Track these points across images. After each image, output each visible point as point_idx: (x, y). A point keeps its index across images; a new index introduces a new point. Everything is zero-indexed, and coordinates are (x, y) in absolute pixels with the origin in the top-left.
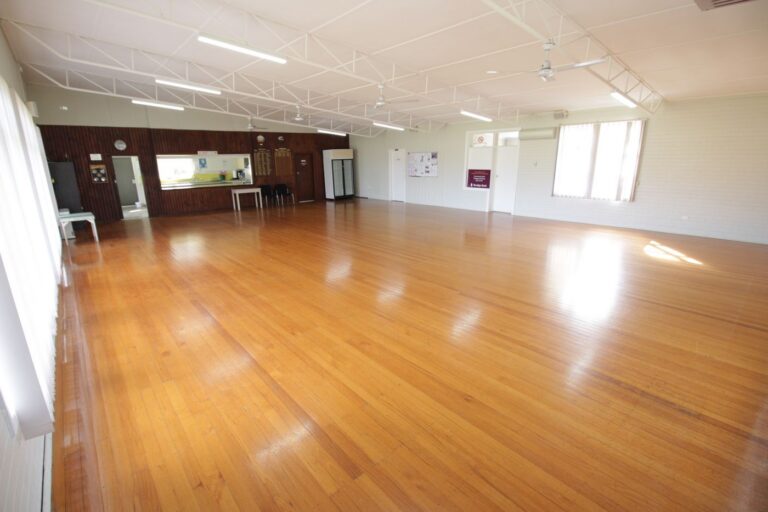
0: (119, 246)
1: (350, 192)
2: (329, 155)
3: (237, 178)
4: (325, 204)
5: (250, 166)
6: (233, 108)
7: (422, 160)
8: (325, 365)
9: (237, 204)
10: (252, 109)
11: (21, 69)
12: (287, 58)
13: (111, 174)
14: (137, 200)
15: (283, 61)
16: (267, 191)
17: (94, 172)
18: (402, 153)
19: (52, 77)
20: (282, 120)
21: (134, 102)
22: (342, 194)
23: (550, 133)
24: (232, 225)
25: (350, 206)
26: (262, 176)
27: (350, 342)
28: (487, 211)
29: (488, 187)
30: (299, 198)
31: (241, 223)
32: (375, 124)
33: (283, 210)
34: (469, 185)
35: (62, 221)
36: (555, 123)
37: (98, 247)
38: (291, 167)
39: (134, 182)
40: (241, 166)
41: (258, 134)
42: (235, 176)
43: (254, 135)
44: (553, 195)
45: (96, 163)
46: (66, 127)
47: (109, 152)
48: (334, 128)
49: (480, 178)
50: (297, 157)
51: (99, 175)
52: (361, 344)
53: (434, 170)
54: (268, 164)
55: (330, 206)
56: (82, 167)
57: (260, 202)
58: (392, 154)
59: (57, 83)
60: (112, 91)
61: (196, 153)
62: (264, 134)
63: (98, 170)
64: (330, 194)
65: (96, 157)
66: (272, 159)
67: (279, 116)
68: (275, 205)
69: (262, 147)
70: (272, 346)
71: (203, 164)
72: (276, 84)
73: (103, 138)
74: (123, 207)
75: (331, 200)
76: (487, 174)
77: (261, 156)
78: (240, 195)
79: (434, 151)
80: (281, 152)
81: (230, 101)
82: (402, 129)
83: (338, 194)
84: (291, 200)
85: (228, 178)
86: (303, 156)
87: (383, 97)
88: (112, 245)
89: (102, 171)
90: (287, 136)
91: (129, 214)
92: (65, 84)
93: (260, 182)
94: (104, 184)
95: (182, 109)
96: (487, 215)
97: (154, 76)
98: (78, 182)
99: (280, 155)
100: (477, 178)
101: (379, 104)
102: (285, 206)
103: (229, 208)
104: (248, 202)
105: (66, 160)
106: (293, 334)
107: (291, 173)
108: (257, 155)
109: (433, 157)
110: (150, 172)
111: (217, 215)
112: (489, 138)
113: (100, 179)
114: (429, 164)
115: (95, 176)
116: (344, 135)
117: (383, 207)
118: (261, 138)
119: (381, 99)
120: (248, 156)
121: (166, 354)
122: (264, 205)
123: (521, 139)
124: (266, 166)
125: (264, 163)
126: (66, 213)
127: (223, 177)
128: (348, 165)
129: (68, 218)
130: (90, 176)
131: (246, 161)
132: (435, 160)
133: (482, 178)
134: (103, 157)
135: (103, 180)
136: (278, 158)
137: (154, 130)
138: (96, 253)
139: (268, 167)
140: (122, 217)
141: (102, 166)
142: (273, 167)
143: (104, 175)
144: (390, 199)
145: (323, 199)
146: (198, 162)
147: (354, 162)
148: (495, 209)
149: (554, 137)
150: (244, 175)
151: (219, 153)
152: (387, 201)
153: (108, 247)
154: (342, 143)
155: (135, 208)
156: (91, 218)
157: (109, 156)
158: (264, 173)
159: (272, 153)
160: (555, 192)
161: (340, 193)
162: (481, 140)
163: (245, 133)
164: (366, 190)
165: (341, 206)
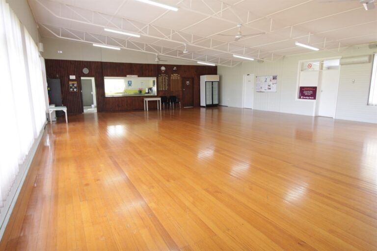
0: (78, 126)
1: (216, 102)
2: (204, 79)
3: (148, 93)
4: (200, 109)
5: (156, 85)
6: (148, 49)
7: (266, 81)
8: (187, 204)
9: (146, 106)
10: (159, 49)
11: (38, 27)
12: (179, 8)
13: (80, 87)
14: (93, 104)
15: (176, 10)
16: (164, 100)
17: (71, 85)
18: (252, 76)
19: (53, 31)
20: (177, 56)
21: (94, 45)
22: (211, 103)
23: (366, 59)
24: (143, 119)
25: (216, 111)
26: (163, 91)
27: (207, 190)
28: (314, 115)
29: (315, 98)
30: (184, 105)
31: (148, 117)
32: (234, 56)
33: (173, 111)
34: (300, 98)
35: (50, 110)
36: (370, 52)
37: (67, 126)
38: (180, 85)
39: (92, 93)
40: (151, 85)
41: (162, 65)
42: (147, 92)
43: (159, 66)
44: (368, 104)
45: (73, 80)
46: (59, 60)
47: (80, 74)
48: (208, 61)
49: (308, 93)
50: (184, 79)
51: (73, 87)
52: (215, 192)
53: (274, 88)
54: (167, 83)
55: (203, 110)
56: (65, 83)
57: (160, 106)
58: (245, 77)
59: (55, 34)
60: (83, 39)
61: (126, 76)
62: (165, 66)
63: (73, 84)
64: (203, 103)
65: (73, 77)
66: (169, 80)
67: (174, 53)
68: (169, 108)
69: (163, 73)
70: (153, 187)
71: (130, 84)
72: (174, 31)
73: (78, 67)
74: (84, 107)
75: (203, 107)
76: (314, 90)
77: (162, 79)
78: (148, 101)
79: (275, 75)
80: (175, 76)
81: (146, 45)
82: (253, 60)
83: (208, 103)
84: (179, 106)
85: (143, 93)
86: (187, 79)
87: (240, 32)
88: (74, 125)
89: (75, 85)
90: (178, 67)
91: (87, 110)
92: (59, 35)
93: (161, 94)
94: (75, 92)
95: (119, 49)
96: (313, 119)
97: (104, 27)
98: (62, 91)
99: (174, 78)
100: (306, 93)
101: (237, 37)
102: (175, 109)
103: (141, 109)
104: (153, 106)
105: (57, 78)
106: (168, 181)
107: (180, 89)
108: (160, 78)
109: (274, 79)
110: (100, 86)
111: (134, 113)
112: (316, 65)
113: (73, 89)
114: (271, 83)
115: (71, 88)
116: (214, 65)
117: (238, 112)
118: (163, 68)
119: (239, 33)
120: (155, 79)
121: (87, 185)
122: (162, 109)
123: (342, 64)
124: (165, 85)
125: (164, 83)
126: (53, 106)
127: (140, 92)
128: (216, 85)
129: (53, 109)
130: (69, 87)
131: (154, 81)
132: (274, 81)
133: (311, 93)
134: (76, 77)
135: (75, 90)
136: (172, 80)
137: (104, 62)
138: (65, 129)
139: (166, 85)
140: (83, 111)
141: (75, 83)
142: (169, 85)
143: (76, 88)
144: (242, 107)
145: (199, 106)
146: (127, 83)
147: (219, 83)
148: (320, 114)
149: (369, 62)
150: (152, 91)
151: (138, 76)
152: (241, 108)
153: (72, 126)
154: (213, 71)
155: (91, 108)
156: (65, 109)
157: (80, 77)
158: (164, 89)
159: (169, 77)
160: (370, 101)
161: (209, 102)
162: (310, 66)
163: (154, 65)
164: (226, 101)
165: (210, 111)
